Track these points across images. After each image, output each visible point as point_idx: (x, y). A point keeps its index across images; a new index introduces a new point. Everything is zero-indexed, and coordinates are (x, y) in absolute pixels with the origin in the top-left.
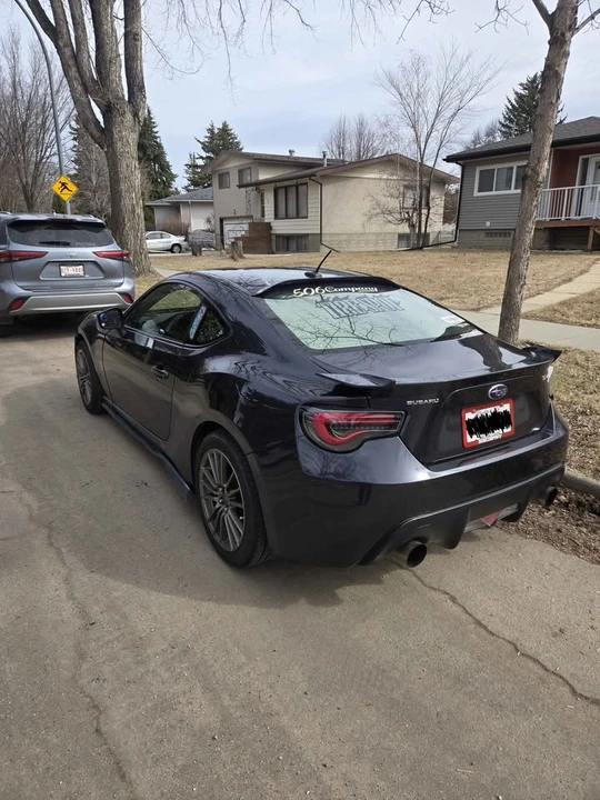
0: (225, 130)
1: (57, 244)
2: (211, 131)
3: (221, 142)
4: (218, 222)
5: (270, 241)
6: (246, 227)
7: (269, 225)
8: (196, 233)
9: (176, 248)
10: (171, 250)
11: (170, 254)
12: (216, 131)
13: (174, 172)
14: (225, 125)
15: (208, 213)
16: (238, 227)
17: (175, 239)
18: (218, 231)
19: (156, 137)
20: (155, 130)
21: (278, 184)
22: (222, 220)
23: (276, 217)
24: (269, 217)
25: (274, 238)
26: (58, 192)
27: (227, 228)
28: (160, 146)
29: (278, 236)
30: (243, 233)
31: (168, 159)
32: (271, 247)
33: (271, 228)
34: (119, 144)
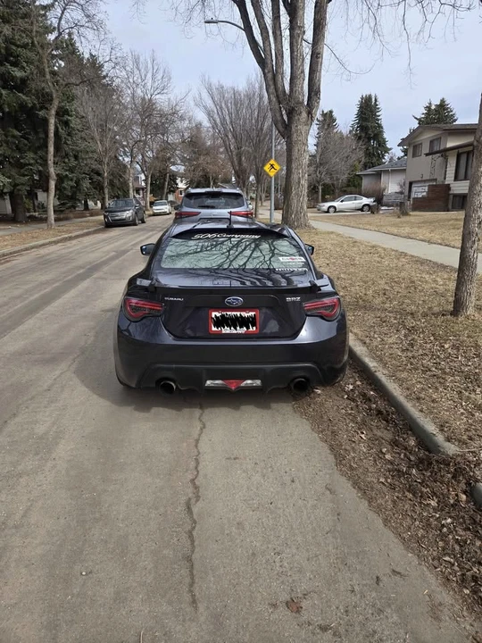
0: (442, 106)
1: (208, 207)
2: (428, 108)
3: (438, 117)
4: (407, 185)
5: (448, 200)
6: (426, 188)
7: (448, 187)
8: (390, 195)
9: (366, 208)
10: (362, 210)
11: (360, 212)
12: (433, 107)
13: (389, 146)
14: (443, 101)
15: (400, 178)
16: (420, 189)
17: (366, 201)
18: (407, 193)
19: (378, 120)
20: (378, 114)
21: (461, 150)
22: (411, 184)
23: (456, 179)
24: (450, 179)
25: (451, 197)
26: (268, 171)
27: (414, 189)
28: (380, 126)
29: (455, 196)
30: (425, 194)
31: (385, 136)
32: (447, 205)
33: (449, 189)
34: (295, 135)
